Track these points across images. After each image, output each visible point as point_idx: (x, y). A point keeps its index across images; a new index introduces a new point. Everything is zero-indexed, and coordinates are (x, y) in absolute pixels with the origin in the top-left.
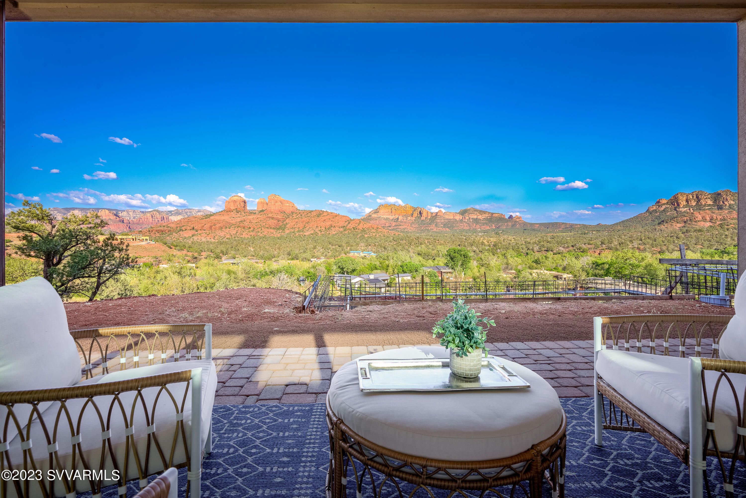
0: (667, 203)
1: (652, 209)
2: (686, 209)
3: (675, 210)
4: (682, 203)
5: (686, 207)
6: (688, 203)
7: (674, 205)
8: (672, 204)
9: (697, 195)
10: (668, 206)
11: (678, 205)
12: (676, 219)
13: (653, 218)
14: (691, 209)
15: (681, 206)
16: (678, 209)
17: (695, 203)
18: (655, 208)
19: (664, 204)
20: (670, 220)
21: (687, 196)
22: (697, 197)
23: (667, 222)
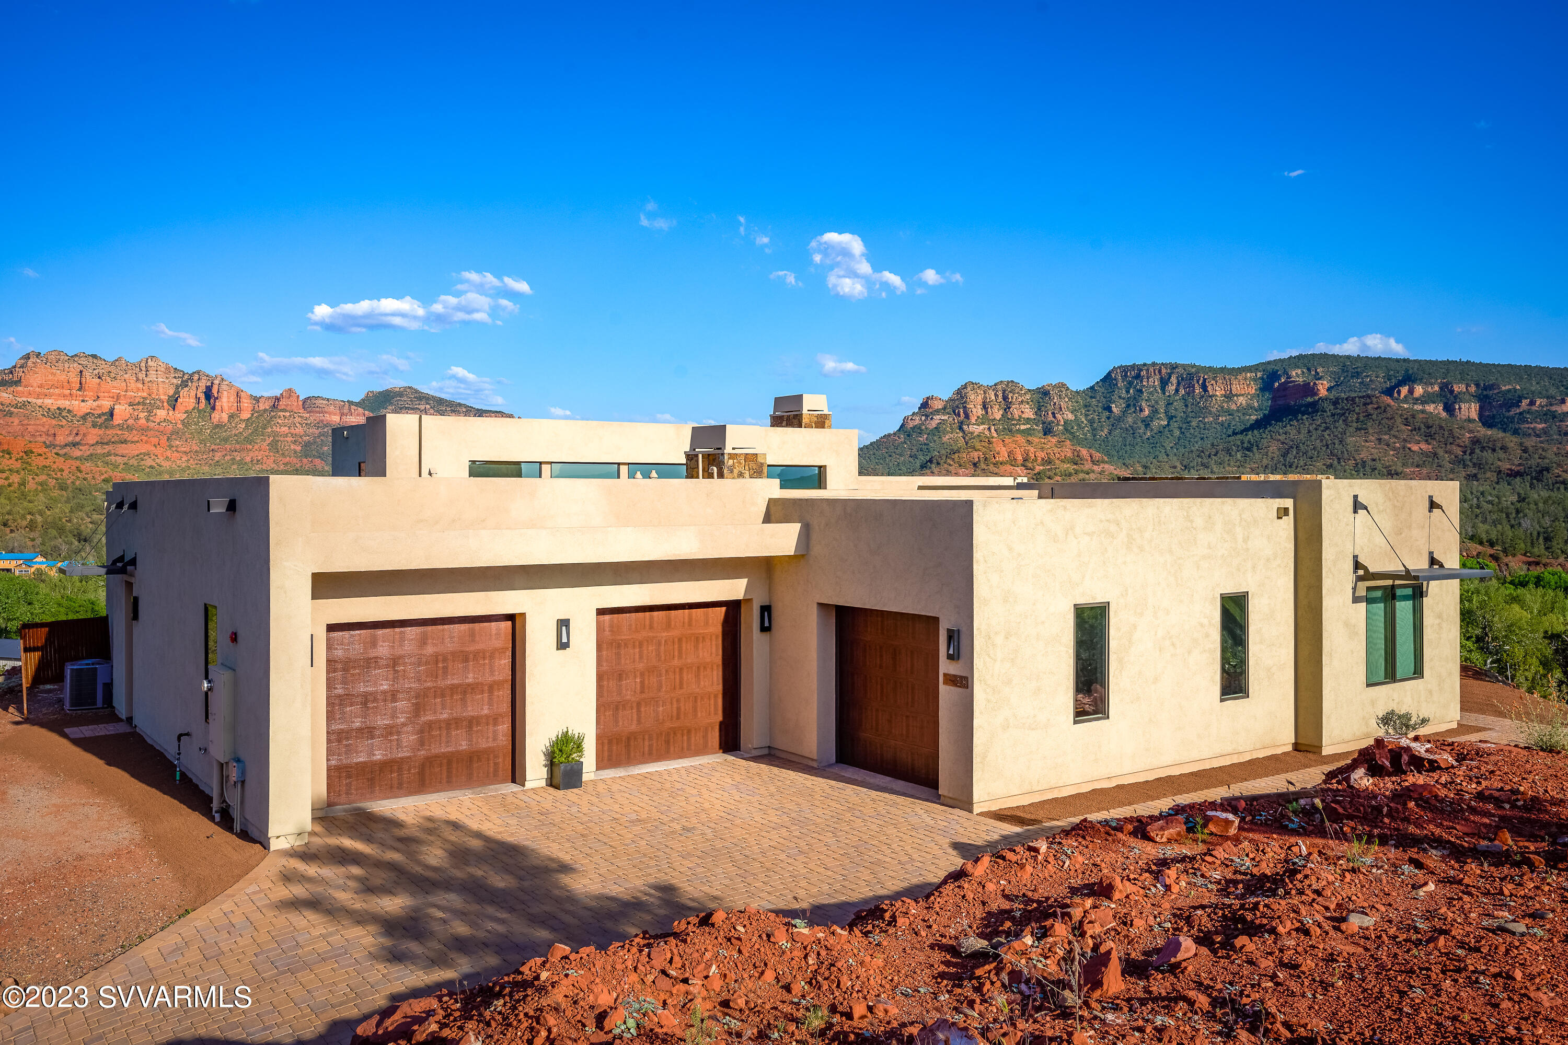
0: (944, 408)
1: (911, 424)
2: (982, 427)
3: (961, 428)
4: (974, 410)
5: (983, 423)
6: (987, 413)
7: (959, 415)
8: (954, 412)
9: (1004, 391)
10: (946, 417)
11: (967, 416)
12: (956, 455)
13: (915, 449)
14: (993, 428)
15: (973, 421)
16: (965, 427)
17: (1001, 412)
18: (917, 421)
19: (937, 412)
20: (944, 458)
21: (985, 393)
22: (1005, 398)
23: (938, 464)
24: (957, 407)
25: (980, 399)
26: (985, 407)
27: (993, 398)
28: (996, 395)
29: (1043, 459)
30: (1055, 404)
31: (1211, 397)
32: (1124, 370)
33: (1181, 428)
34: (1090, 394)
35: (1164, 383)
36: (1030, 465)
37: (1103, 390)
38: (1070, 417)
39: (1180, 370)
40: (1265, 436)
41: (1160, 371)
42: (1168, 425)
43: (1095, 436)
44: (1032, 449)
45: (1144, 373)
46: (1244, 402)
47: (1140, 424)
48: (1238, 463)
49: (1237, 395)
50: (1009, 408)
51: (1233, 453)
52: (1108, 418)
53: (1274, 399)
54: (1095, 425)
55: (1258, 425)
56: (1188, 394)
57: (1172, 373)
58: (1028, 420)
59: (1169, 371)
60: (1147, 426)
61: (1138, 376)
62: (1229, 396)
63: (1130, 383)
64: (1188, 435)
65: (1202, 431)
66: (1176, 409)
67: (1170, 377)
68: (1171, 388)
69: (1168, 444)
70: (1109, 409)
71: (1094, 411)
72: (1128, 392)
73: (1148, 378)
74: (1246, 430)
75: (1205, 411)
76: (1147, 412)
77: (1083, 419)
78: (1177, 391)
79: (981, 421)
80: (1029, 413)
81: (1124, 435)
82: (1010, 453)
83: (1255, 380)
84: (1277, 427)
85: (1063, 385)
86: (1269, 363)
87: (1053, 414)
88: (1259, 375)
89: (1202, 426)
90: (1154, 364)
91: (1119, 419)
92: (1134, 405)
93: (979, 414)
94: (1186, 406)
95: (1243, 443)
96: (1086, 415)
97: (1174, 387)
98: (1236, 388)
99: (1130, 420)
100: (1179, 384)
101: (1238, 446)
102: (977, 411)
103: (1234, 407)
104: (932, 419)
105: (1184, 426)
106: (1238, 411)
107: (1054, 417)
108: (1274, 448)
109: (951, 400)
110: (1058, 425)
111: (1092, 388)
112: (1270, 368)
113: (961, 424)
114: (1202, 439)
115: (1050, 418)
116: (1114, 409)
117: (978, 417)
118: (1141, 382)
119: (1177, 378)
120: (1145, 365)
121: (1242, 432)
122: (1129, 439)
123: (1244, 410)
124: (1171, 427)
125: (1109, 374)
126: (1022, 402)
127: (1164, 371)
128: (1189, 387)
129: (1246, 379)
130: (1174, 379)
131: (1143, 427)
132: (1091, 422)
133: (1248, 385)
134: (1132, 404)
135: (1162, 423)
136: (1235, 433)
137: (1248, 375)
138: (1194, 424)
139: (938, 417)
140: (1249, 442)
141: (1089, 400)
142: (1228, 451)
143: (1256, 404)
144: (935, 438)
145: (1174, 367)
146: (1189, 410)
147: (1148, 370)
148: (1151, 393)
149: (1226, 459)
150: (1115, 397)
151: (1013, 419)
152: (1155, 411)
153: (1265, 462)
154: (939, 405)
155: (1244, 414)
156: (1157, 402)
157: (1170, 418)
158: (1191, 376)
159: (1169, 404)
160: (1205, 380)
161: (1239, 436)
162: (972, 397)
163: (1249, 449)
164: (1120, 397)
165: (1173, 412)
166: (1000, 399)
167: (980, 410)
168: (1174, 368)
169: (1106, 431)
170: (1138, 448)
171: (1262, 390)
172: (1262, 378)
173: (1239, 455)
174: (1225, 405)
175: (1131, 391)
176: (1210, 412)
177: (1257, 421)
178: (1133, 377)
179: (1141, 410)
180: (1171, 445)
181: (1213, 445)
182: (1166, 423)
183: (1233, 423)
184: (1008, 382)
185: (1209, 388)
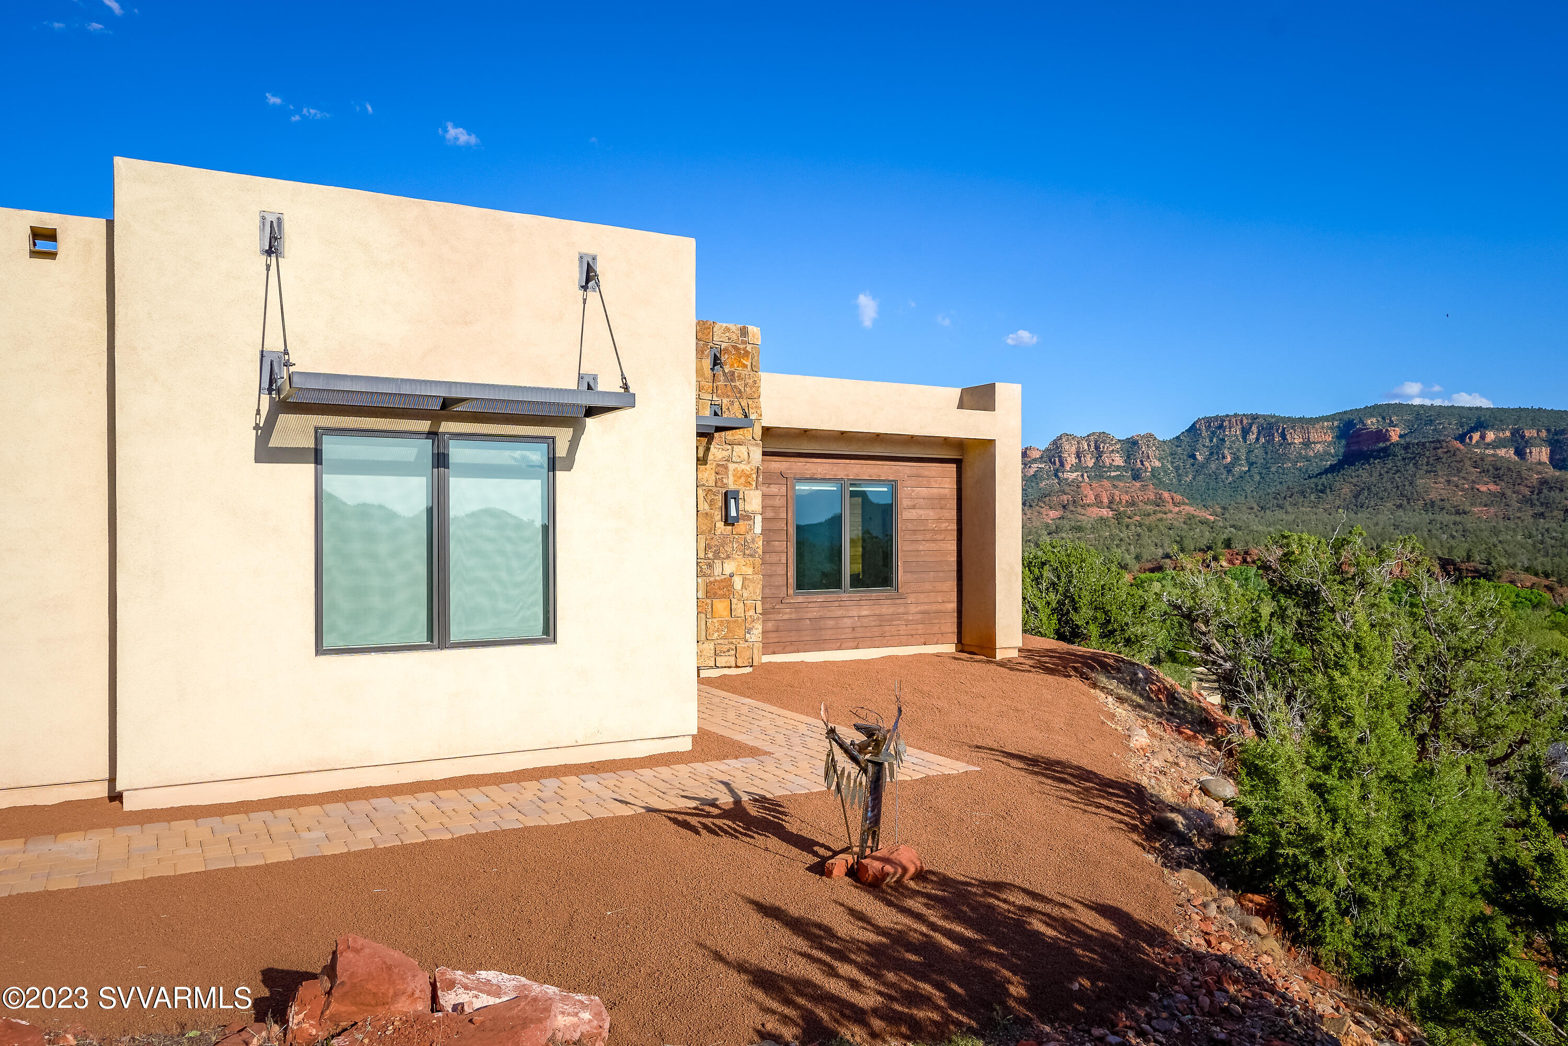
24: (1053, 456)
25: (1074, 449)
26: (1078, 456)
27: (1086, 447)
28: (1089, 445)
29: (1127, 501)
30: (1143, 452)
31: (1289, 444)
32: (1208, 421)
33: (1260, 474)
34: (1176, 443)
35: (1245, 432)
36: (1115, 507)
37: (1188, 439)
38: (1157, 464)
39: (1261, 420)
40: (1337, 479)
41: (1241, 422)
42: (1249, 470)
43: (1180, 481)
44: (1117, 493)
45: (1226, 424)
46: (1321, 449)
47: (1222, 470)
48: (1312, 504)
49: (1314, 443)
50: (1101, 457)
51: (1307, 495)
52: (1193, 465)
53: (1348, 445)
54: (1180, 471)
55: (1332, 469)
56: (1268, 442)
57: (1253, 423)
58: (1118, 468)
59: (1250, 421)
60: (1229, 471)
61: (1221, 427)
62: (1307, 444)
63: (1213, 433)
64: (1268, 480)
65: (1281, 476)
66: (1256, 456)
67: (1251, 427)
68: (1252, 437)
69: (1249, 489)
70: (1193, 456)
71: (1180, 459)
72: (1211, 441)
73: (1230, 428)
74: (1320, 474)
75: (1284, 457)
76: (1229, 459)
77: (1169, 466)
78: (1257, 439)
79: (1074, 469)
80: (1119, 461)
81: (1207, 480)
82: (1097, 497)
83: (1331, 428)
84: (1350, 470)
85: (1151, 435)
86: (1345, 412)
87: (1141, 461)
88: (1336, 423)
89: (1281, 471)
90: (1236, 415)
91: (1203, 466)
92: (1217, 453)
93: (1073, 463)
94: (1266, 453)
95: (1317, 486)
96: (1172, 463)
97: (1255, 436)
98: (1314, 436)
99: (1213, 466)
100: (1259, 433)
101: (1312, 489)
102: (1071, 460)
103: (1311, 453)
104: (1030, 467)
105: (1264, 471)
106: (1315, 457)
107: (1142, 464)
108: (1346, 490)
109: (1047, 450)
110: (1146, 471)
111: (1178, 438)
112: (1346, 417)
113: (1057, 471)
114: (1281, 483)
115: (1139, 465)
116: (1199, 457)
117: (1072, 465)
118: (1224, 431)
119: (1258, 428)
120: (1227, 416)
121: (1316, 477)
122: (1212, 484)
123: (1321, 456)
124: (1252, 473)
125: (1194, 425)
126: (1113, 451)
127: (1245, 421)
128: (1269, 436)
129: (1323, 428)
130: (1254, 429)
131: (1225, 473)
132: (1177, 469)
133: (1325, 434)
134: (1215, 452)
135: (1243, 468)
136: (1310, 477)
137: (1326, 424)
138: (1273, 469)
139: (1036, 465)
140: (1323, 485)
141: (1175, 448)
142: (1303, 493)
143: (1333, 451)
144: (1033, 484)
145: (1254, 417)
146: (1269, 456)
147: (1230, 421)
148: (1233, 442)
149: (1301, 500)
150: (1199, 446)
151: (1105, 467)
152: (1236, 459)
153: (1337, 502)
154: (1036, 455)
155: (1321, 460)
156: (1238, 450)
157: (1251, 464)
158: (1270, 426)
159: (1250, 451)
160: (1284, 429)
161: (1313, 480)
162: (1067, 447)
163: (1322, 491)
164: (1204, 446)
165: (1253, 459)
166: (1092, 448)
167: (1074, 459)
168: (1255, 419)
169: (1190, 478)
170: (1220, 491)
171: (1339, 437)
172: (1338, 427)
173: (1313, 497)
174: (1303, 452)
175: (1215, 440)
176: (1289, 459)
177: (1331, 465)
178: (1216, 428)
179: (1224, 457)
180: (1251, 489)
181: (1288, 488)
182: (1247, 469)
183: (1311, 468)
184: (1100, 433)
185: (1288, 437)
